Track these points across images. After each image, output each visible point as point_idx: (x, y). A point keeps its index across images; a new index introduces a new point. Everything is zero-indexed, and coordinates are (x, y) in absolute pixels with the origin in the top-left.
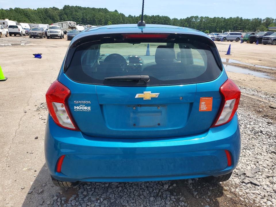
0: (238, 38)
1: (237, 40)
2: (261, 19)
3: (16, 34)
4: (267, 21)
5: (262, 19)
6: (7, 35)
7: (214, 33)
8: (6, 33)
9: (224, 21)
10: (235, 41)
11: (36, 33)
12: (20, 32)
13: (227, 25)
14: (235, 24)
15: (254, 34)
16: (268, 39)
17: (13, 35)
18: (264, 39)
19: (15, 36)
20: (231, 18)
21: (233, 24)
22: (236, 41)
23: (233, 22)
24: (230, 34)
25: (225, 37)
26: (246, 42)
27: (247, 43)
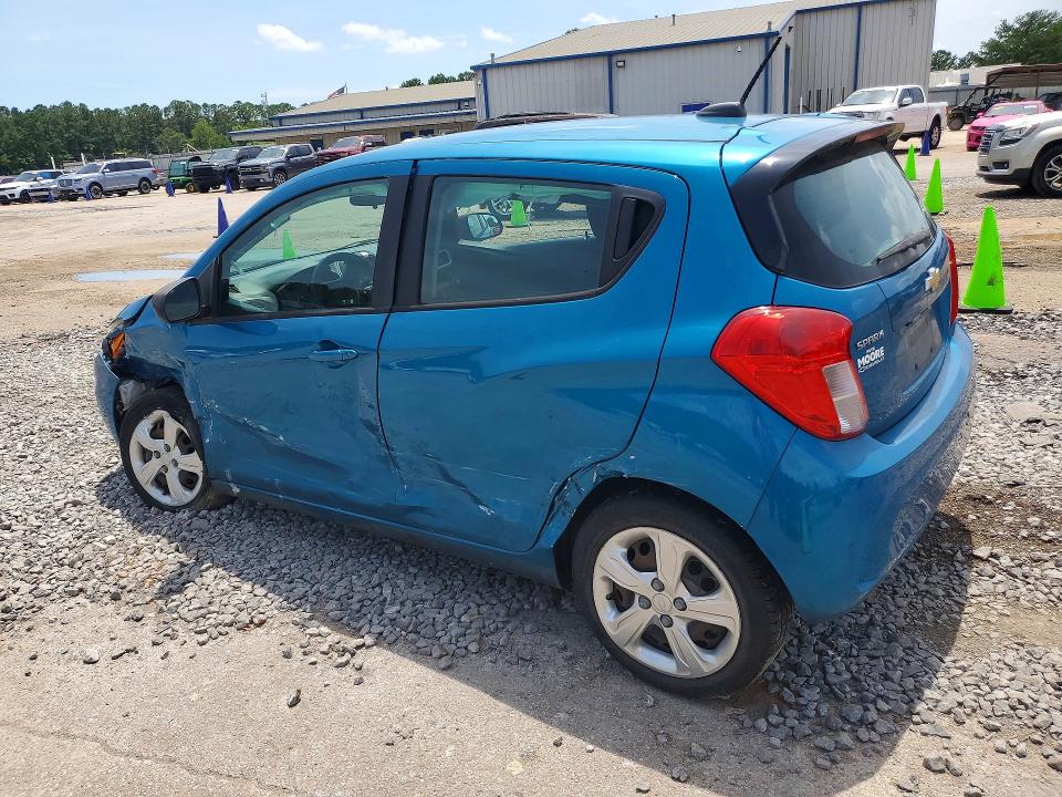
0: (145, 179)
1: (145, 186)
2: (155, 108)
4: (179, 113)
5: (161, 107)
7: (35, 172)
9: (17, 123)
10: (137, 192)
13: (37, 138)
14: (67, 130)
15: (197, 159)
16: (257, 170)
18: (244, 174)
20: (39, 108)
21: (60, 132)
22: (142, 193)
23: (56, 124)
24: (108, 166)
25: (95, 183)
26: (184, 191)
27: (189, 192)
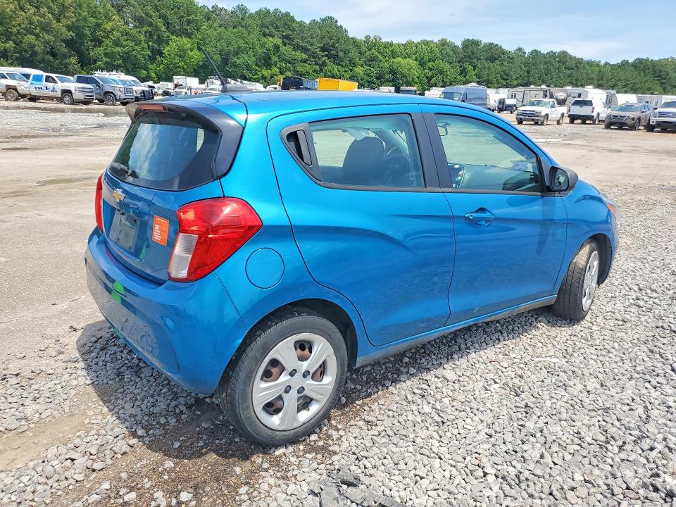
3: (584, 119)
6: (561, 121)
8: (560, 115)
11: (622, 117)
12: (595, 114)
17: (579, 121)
19: (584, 123)
